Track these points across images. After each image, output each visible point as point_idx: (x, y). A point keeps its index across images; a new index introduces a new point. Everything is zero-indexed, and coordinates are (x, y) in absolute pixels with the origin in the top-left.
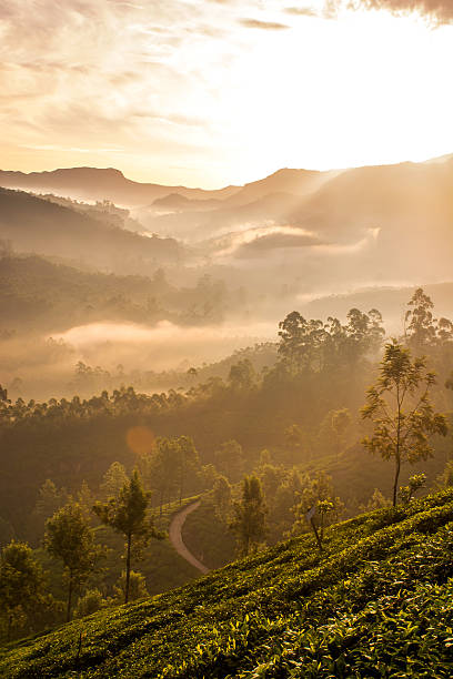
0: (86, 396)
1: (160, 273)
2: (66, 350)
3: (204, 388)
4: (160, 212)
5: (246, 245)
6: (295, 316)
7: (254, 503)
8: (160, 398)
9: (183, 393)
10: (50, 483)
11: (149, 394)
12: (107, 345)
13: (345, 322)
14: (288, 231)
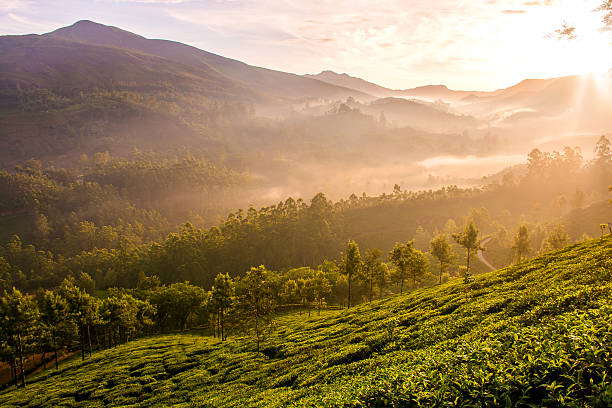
0: (434, 190)
1: (466, 133)
2: (422, 170)
3: (490, 186)
4: (464, 103)
5: (508, 118)
6: (535, 151)
7: (524, 237)
8: (469, 190)
9: (480, 188)
10: (420, 227)
11: (464, 188)
12: (442, 166)
13: (562, 153)
14: (529, 110)
